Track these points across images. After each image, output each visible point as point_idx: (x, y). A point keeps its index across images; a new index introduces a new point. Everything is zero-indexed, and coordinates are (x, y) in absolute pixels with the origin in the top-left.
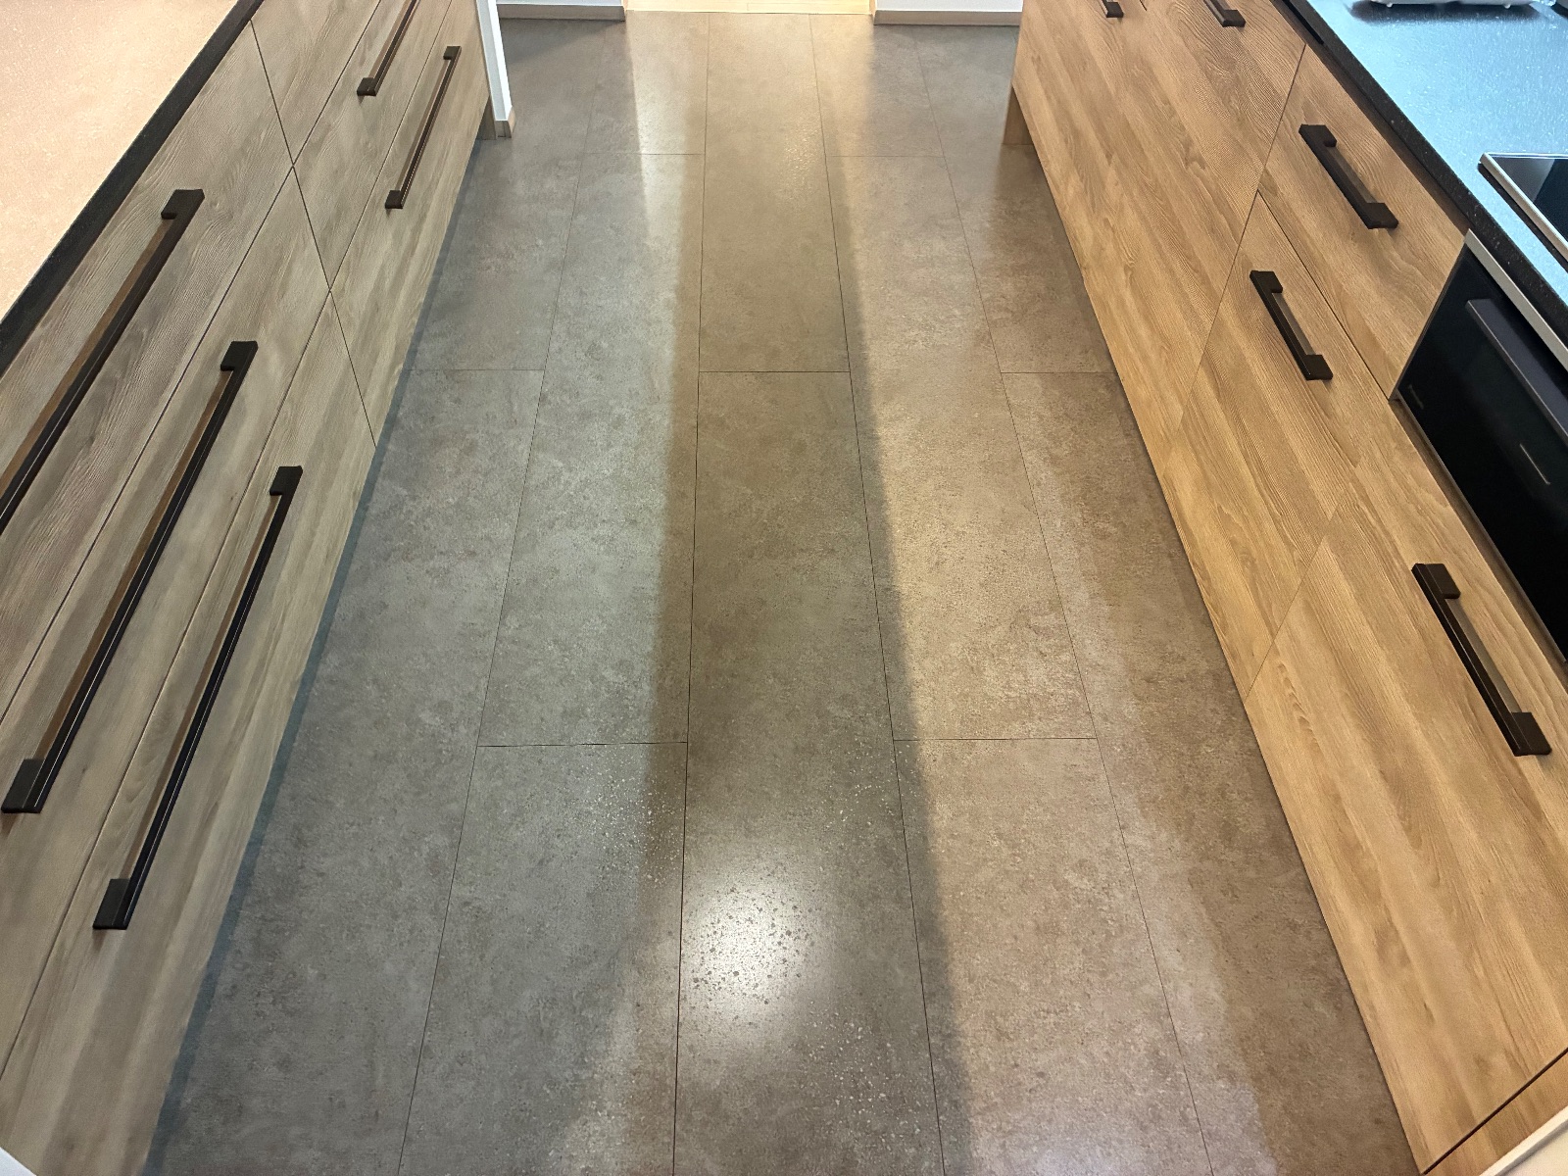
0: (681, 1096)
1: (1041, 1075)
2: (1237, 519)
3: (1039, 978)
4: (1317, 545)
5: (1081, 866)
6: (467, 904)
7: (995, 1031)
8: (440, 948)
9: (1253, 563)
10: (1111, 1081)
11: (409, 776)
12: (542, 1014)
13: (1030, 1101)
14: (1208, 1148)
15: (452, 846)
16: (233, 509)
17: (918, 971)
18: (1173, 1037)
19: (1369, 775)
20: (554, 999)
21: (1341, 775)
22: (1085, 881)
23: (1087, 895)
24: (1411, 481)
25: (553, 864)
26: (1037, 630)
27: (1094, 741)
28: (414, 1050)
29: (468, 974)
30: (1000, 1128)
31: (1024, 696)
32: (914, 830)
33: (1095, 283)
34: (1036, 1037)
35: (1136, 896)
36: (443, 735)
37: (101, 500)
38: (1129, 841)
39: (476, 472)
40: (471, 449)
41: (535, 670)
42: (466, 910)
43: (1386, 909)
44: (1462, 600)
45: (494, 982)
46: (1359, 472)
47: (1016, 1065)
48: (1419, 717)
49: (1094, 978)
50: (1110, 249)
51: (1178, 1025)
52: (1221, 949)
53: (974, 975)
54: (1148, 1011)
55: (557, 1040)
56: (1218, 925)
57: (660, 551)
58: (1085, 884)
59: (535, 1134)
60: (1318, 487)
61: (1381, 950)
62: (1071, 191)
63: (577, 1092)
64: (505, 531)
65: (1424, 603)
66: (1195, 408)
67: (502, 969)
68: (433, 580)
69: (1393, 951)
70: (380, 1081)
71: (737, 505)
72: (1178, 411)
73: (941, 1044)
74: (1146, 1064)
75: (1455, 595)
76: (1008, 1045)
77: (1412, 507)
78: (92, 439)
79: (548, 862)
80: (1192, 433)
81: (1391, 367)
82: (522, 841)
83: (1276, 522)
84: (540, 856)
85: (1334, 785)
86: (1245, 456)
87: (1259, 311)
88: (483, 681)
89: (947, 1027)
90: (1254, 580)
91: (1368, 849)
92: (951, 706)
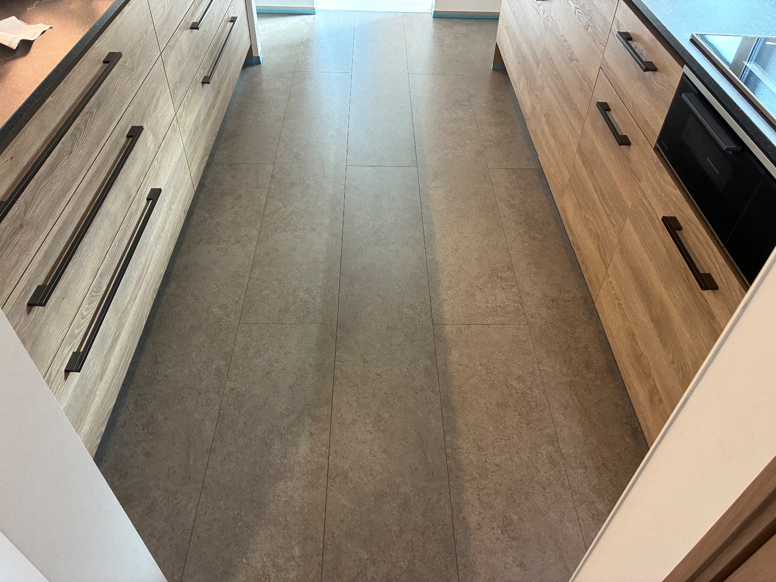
0: (330, 472)
1: (497, 465)
2: (592, 219)
3: (498, 425)
4: (625, 222)
5: (519, 378)
6: (233, 390)
7: (476, 447)
8: (220, 408)
9: (598, 237)
10: (530, 468)
11: (207, 335)
12: (267, 436)
13: (492, 476)
14: (574, 497)
15: (226, 365)
16: (130, 202)
17: (441, 421)
18: (559, 451)
19: (646, 321)
20: (272, 431)
21: (635, 324)
22: (521, 385)
23: (521, 391)
24: (662, 182)
25: (273, 374)
26: (501, 279)
27: (527, 326)
28: (207, 450)
29: (233, 419)
30: (478, 487)
31: (495, 306)
32: (441, 362)
33: (531, 125)
34: (496, 449)
35: (544, 391)
36: (224, 319)
37: (74, 180)
38: (541, 369)
39: (241, 207)
40: (239, 197)
41: (266, 292)
42: (232, 392)
43: (653, 381)
44: (683, 231)
45: (245, 423)
46: (642, 184)
47: (486, 462)
48: (666, 288)
49: (524, 426)
50: (538, 107)
51: (562, 446)
52: (583, 414)
53: (468, 423)
54: (548, 440)
55: (273, 447)
56: (582, 404)
57: (326, 242)
58: (521, 386)
59: (262, 485)
60: (625, 195)
61: (651, 400)
62: (521, 85)
63: (282, 469)
64: (254, 232)
65: (668, 236)
66: (574, 172)
67: (248, 417)
68: (220, 253)
69: (656, 399)
70: (191, 463)
71: (363, 223)
72: (567, 176)
73: (451, 452)
74: (546, 462)
75: (680, 229)
76: (482, 453)
77: (663, 194)
78: (71, 152)
79: (271, 372)
80: (573, 184)
81: (655, 134)
82: (259, 363)
83: (608, 216)
84: (267, 370)
85: (632, 330)
86: (595, 188)
87: (601, 121)
88: (243, 296)
89: (455, 445)
90: (599, 245)
91: (646, 356)
92: (460, 310)
